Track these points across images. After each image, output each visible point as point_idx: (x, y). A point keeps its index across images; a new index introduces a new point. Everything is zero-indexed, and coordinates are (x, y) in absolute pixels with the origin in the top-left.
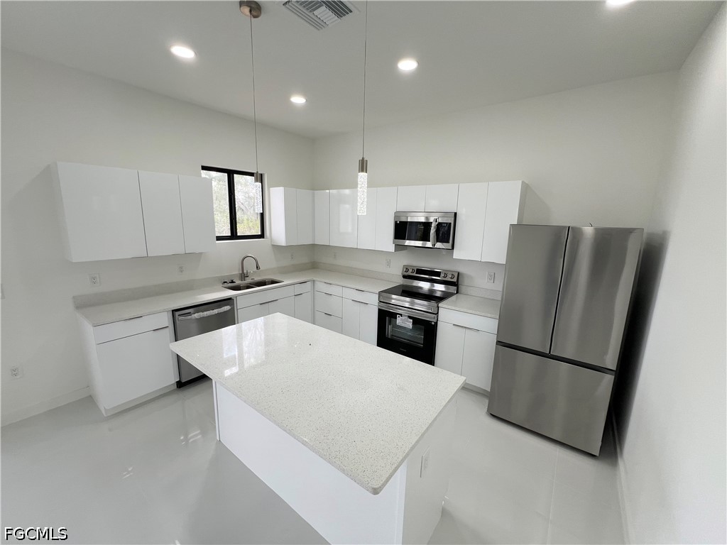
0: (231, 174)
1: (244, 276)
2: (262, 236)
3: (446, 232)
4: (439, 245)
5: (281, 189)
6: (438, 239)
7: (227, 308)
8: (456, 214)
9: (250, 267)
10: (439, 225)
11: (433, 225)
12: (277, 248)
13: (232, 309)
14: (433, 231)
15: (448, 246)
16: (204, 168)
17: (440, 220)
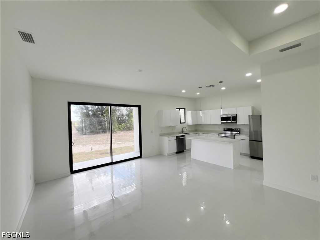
0: (180, 109)
1: (183, 132)
2: (185, 123)
3: (234, 118)
4: (233, 122)
5: (190, 112)
6: (233, 120)
7: (184, 137)
8: (236, 114)
9: (184, 130)
10: (233, 117)
11: (231, 117)
12: (189, 126)
13: (185, 138)
14: (231, 118)
15: (236, 122)
16: (176, 108)
17: (233, 116)
